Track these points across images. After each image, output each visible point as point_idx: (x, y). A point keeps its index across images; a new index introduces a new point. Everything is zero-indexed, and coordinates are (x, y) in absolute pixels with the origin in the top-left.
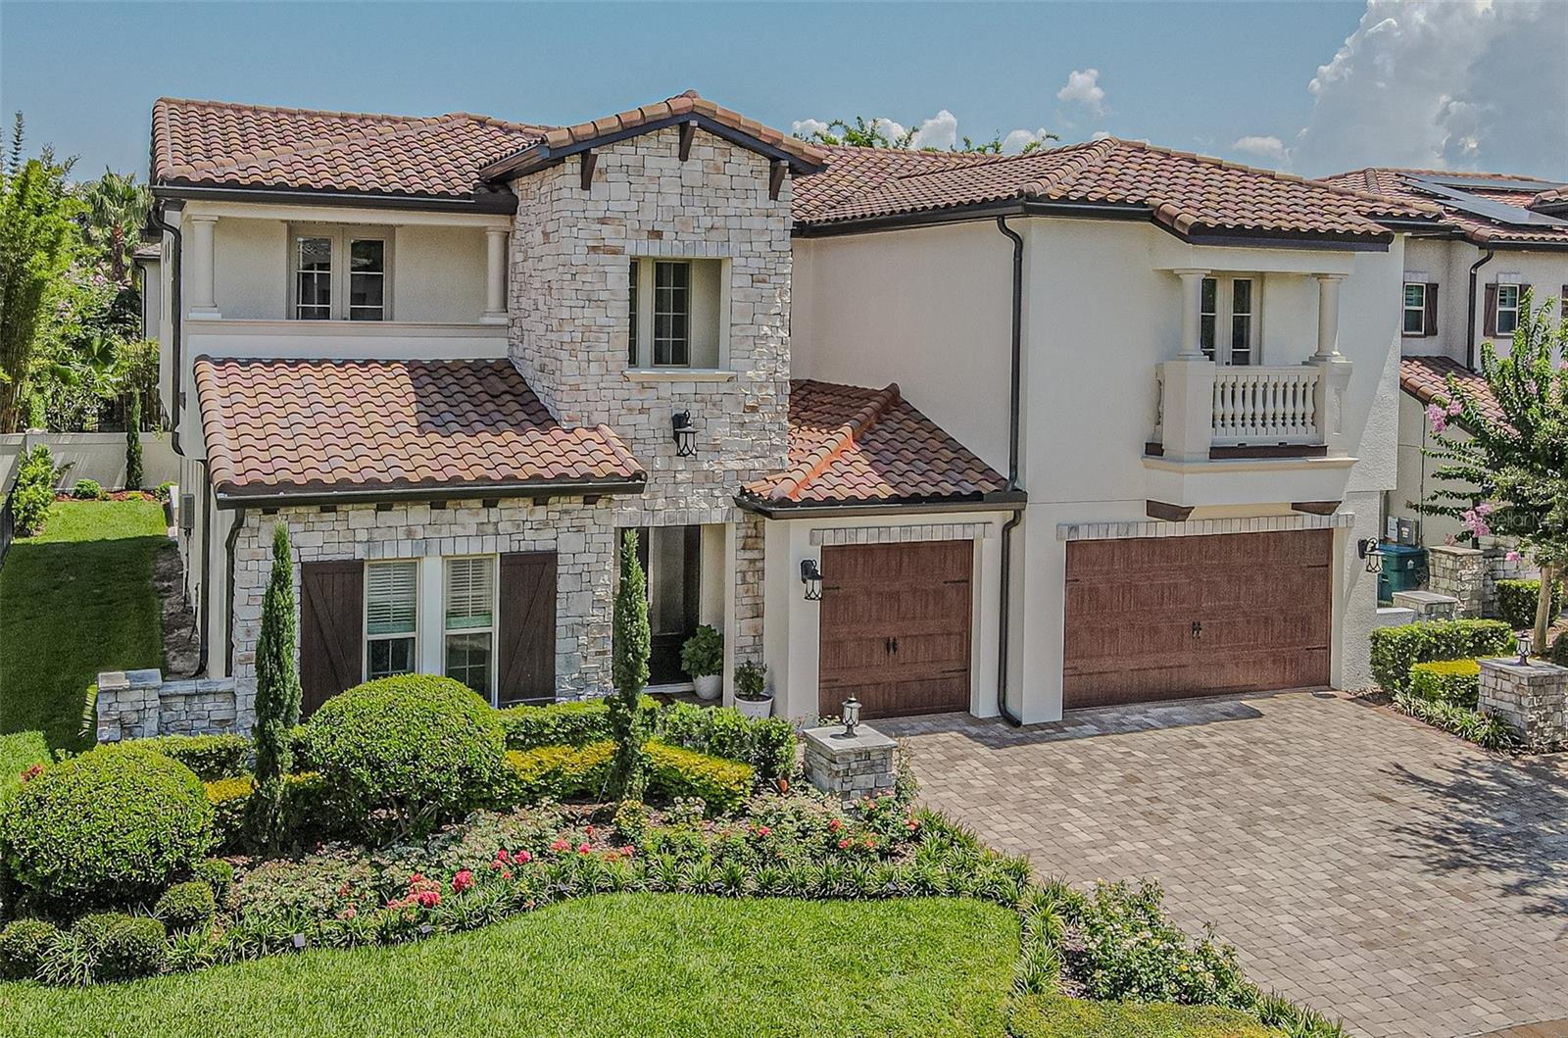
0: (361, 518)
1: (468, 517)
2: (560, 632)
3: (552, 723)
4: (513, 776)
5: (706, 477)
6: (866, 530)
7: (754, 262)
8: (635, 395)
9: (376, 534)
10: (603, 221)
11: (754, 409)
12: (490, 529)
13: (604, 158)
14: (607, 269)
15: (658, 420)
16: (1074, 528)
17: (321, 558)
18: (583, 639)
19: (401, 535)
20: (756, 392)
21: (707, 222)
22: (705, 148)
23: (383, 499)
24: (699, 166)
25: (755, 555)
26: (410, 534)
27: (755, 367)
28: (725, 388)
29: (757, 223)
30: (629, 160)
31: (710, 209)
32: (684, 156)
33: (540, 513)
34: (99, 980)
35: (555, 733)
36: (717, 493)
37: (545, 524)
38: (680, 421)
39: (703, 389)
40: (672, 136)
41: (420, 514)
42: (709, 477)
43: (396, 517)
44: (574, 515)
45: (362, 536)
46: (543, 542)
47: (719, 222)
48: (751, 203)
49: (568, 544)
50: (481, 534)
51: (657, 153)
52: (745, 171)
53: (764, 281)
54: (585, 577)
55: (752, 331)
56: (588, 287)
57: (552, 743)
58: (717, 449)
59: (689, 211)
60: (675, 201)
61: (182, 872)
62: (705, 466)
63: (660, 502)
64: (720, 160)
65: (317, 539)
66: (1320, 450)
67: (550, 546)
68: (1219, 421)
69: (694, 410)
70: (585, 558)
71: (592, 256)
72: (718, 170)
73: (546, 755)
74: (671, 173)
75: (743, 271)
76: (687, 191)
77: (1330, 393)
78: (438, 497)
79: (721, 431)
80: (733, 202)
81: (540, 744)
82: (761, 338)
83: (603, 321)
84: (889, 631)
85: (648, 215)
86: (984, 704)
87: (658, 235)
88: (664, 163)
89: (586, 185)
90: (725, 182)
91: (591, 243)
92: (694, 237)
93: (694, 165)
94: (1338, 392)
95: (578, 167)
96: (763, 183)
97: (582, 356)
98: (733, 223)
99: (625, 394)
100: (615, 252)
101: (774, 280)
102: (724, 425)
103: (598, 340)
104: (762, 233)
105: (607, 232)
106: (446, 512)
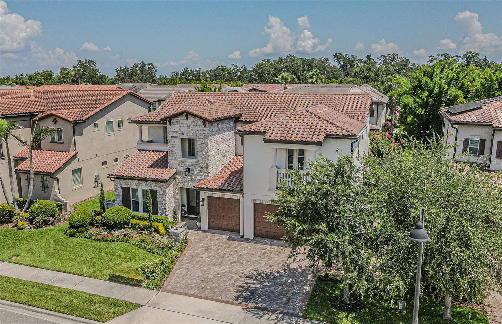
0: (129, 181)
1: (144, 183)
2: (158, 204)
7: (201, 140)
8: (181, 163)
9: (131, 184)
10: (173, 132)
11: (202, 168)
13: (173, 120)
14: (175, 140)
15: (185, 168)
16: (254, 200)
17: (124, 186)
18: (162, 206)
20: (202, 164)
21: (192, 132)
22: (191, 118)
23: (132, 179)
24: (190, 121)
26: (136, 185)
27: (202, 159)
28: (197, 164)
29: (202, 132)
30: (178, 120)
31: (193, 130)
32: (187, 120)
33: (154, 183)
34: (69, 236)
37: (155, 185)
38: (188, 169)
39: (193, 163)
40: (185, 116)
41: (137, 182)
43: (133, 181)
44: (159, 185)
45: (129, 184)
46: (155, 188)
47: (194, 132)
48: (200, 128)
49: (159, 189)
50: (146, 186)
51: (182, 119)
52: (199, 122)
53: (203, 143)
55: (201, 153)
56: (172, 144)
58: (195, 175)
59: (189, 130)
60: (186, 128)
61: (82, 226)
62: (194, 178)
63: (186, 183)
64: (194, 120)
65: (123, 184)
69: (191, 167)
71: (172, 138)
72: (194, 122)
73: (137, 221)
74: (185, 123)
75: (199, 141)
76: (189, 126)
78: (140, 179)
79: (196, 172)
80: (197, 128)
82: (203, 154)
83: (174, 150)
84: (224, 214)
85: (182, 130)
86: (241, 232)
87: (183, 134)
88: (184, 121)
89: (171, 125)
90: (195, 124)
91: (172, 136)
92: (190, 135)
93: (189, 121)
95: (169, 122)
96: (202, 124)
97: (171, 156)
98: (197, 132)
99: (179, 163)
100: (176, 137)
101: (205, 143)
102: (197, 170)
103: (174, 153)
104: (203, 134)
105: (174, 133)
106: (141, 182)
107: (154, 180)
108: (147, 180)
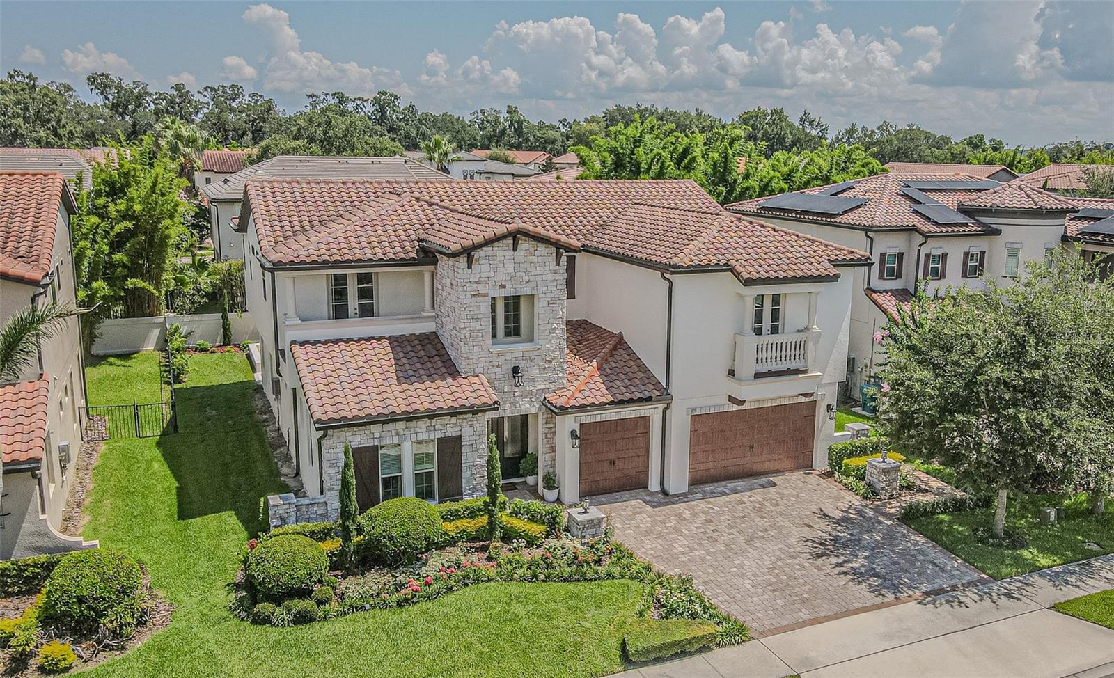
0: (376, 429)
1: (422, 425)
2: (464, 469)
3: (462, 510)
4: (446, 533)
5: (528, 393)
6: (599, 416)
7: (549, 295)
8: (495, 359)
9: (383, 434)
10: (478, 283)
11: (550, 361)
12: (432, 428)
13: (477, 254)
14: (481, 304)
15: (507, 368)
16: (694, 409)
17: (360, 446)
18: (474, 472)
19: (394, 434)
20: (550, 354)
21: (527, 279)
22: (525, 245)
23: (385, 421)
24: (522, 253)
25: (552, 425)
26: (397, 433)
27: (550, 342)
28: (535, 353)
29: (550, 277)
30: (489, 254)
31: (528, 273)
32: (515, 249)
33: (453, 420)
35: (463, 514)
36: (533, 400)
37: (456, 424)
38: (516, 370)
39: (526, 354)
40: (510, 241)
41: (401, 425)
42: (530, 393)
43: (389, 427)
44: (469, 420)
45: (377, 435)
46: (454, 432)
47: (532, 278)
48: (547, 268)
49: (466, 432)
50: (428, 431)
51: (503, 251)
52: (544, 253)
53: (554, 303)
54: (474, 446)
55: (549, 326)
56: (472, 313)
57: (462, 518)
58: (533, 380)
59: (518, 274)
60: (511, 270)
62: (528, 388)
64: (532, 250)
65: (358, 438)
66: (805, 371)
67: (459, 433)
68: (760, 361)
69: (521, 364)
70: (474, 438)
71: (473, 298)
72: (531, 254)
73: (458, 523)
74: (509, 258)
75: (543, 299)
76: (516, 265)
77: (811, 346)
78: (410, 417)
79: (535, 373)
80: (538, 268)
81: (457, 519)
82: (553, 329)
83: (479, 327)
84: (612, 456)
85: (499, 278)
86: (654, 486)
87: (504, 286)
88: (506, 253)
89: (470, 267)
90: (534, 259)
91: (472, 293)
92: (522, 286)
93: (520, 253)
94: (814, 344)
95: (466, 259)
96: (552, 258)
97: (470, 343)
98: (539, 278)
99: (490, 359)
100: (484, 296)
101: (558, 302)
102: (536, 369)
103: (477, 336)
104: (552, 281)
105: (480, 287)
106: (414, 423)
107: (453, 413)
108: (430, 415)
